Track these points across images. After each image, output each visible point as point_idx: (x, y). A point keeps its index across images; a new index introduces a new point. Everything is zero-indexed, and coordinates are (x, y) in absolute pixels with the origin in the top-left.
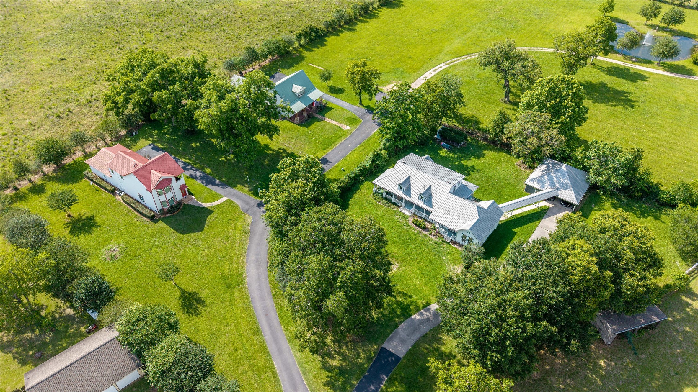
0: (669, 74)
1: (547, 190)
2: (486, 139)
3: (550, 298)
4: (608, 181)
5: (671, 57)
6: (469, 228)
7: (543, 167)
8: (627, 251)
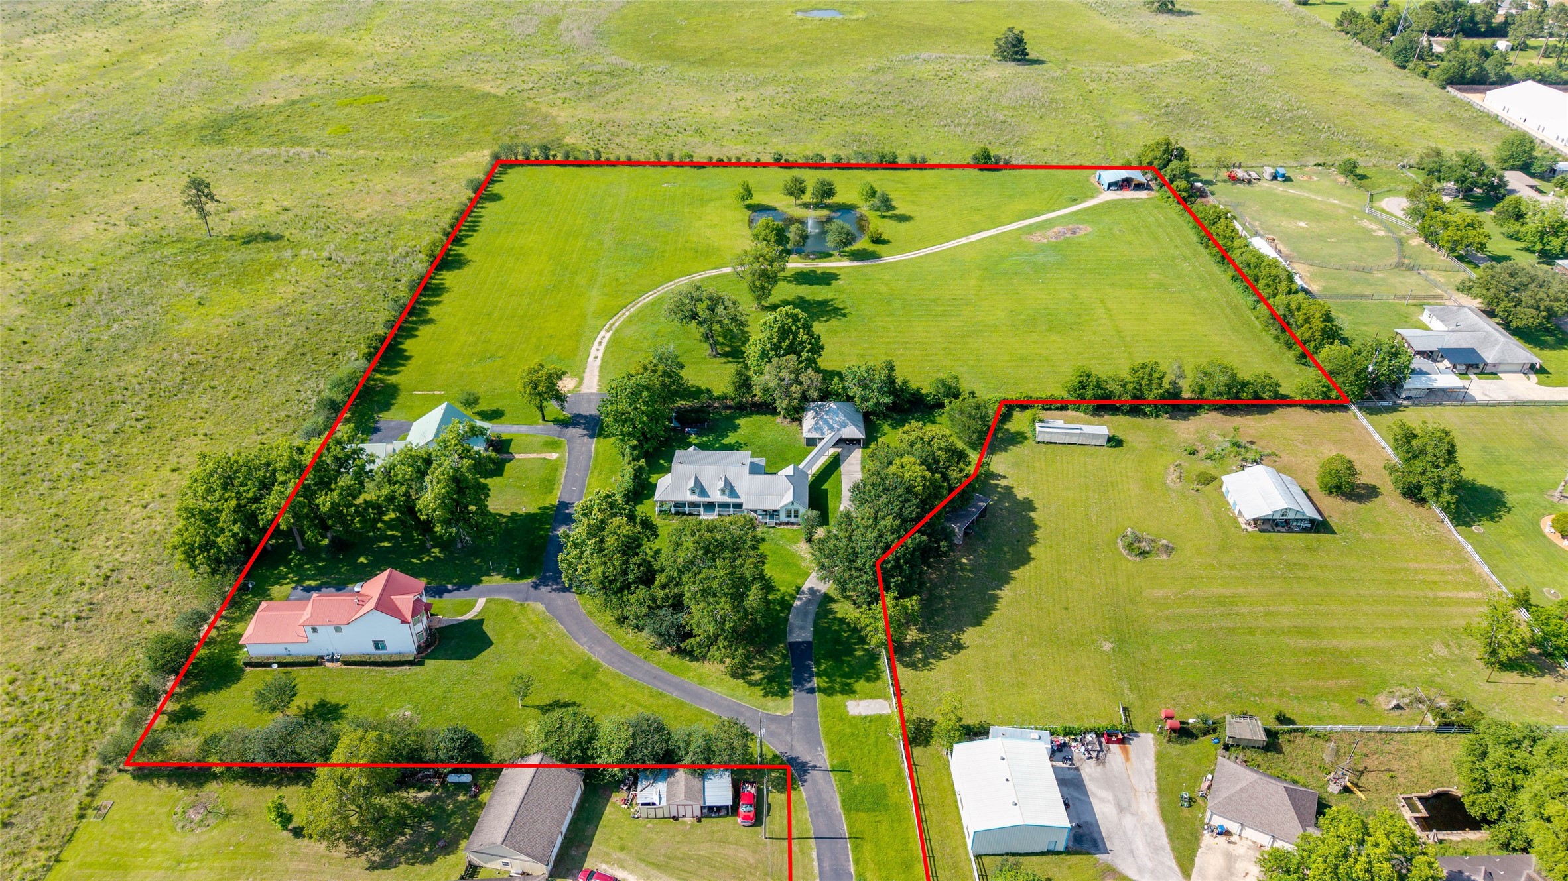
0: (856, 264)
1: (829, 436)
2: (728, 407)
3: (910, 513)
4: (878, 404)
5: (850, 244)
6: (791, 499)
7: (810, 414)
8: (939, 453)
